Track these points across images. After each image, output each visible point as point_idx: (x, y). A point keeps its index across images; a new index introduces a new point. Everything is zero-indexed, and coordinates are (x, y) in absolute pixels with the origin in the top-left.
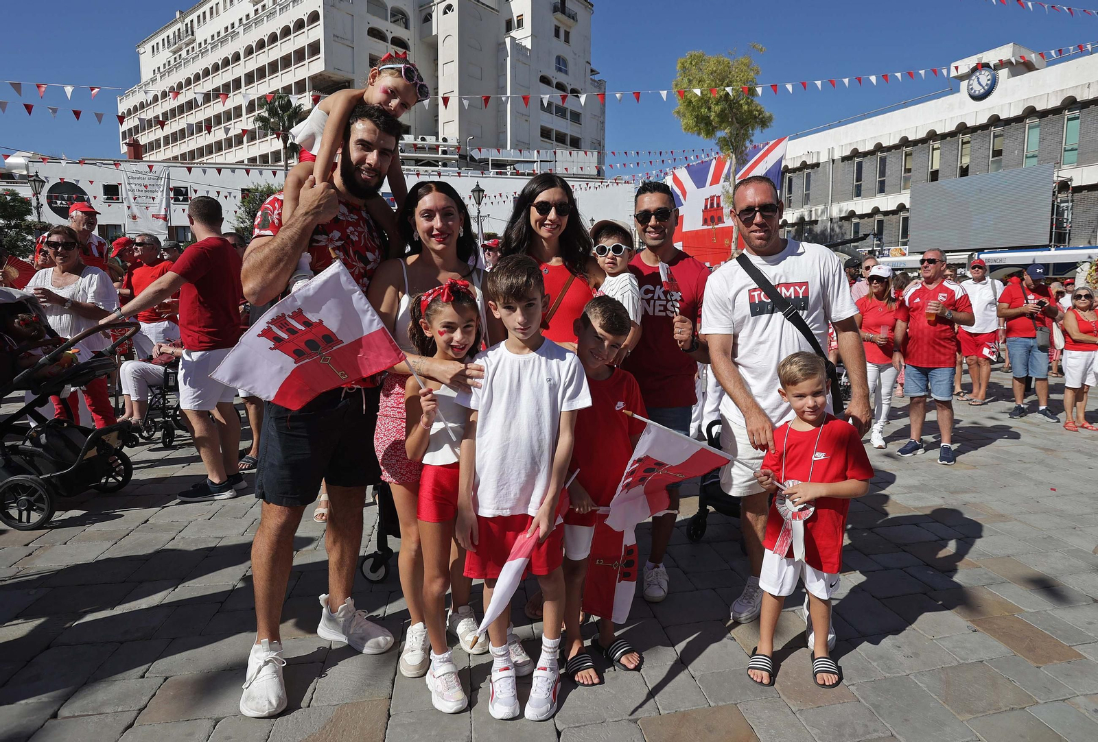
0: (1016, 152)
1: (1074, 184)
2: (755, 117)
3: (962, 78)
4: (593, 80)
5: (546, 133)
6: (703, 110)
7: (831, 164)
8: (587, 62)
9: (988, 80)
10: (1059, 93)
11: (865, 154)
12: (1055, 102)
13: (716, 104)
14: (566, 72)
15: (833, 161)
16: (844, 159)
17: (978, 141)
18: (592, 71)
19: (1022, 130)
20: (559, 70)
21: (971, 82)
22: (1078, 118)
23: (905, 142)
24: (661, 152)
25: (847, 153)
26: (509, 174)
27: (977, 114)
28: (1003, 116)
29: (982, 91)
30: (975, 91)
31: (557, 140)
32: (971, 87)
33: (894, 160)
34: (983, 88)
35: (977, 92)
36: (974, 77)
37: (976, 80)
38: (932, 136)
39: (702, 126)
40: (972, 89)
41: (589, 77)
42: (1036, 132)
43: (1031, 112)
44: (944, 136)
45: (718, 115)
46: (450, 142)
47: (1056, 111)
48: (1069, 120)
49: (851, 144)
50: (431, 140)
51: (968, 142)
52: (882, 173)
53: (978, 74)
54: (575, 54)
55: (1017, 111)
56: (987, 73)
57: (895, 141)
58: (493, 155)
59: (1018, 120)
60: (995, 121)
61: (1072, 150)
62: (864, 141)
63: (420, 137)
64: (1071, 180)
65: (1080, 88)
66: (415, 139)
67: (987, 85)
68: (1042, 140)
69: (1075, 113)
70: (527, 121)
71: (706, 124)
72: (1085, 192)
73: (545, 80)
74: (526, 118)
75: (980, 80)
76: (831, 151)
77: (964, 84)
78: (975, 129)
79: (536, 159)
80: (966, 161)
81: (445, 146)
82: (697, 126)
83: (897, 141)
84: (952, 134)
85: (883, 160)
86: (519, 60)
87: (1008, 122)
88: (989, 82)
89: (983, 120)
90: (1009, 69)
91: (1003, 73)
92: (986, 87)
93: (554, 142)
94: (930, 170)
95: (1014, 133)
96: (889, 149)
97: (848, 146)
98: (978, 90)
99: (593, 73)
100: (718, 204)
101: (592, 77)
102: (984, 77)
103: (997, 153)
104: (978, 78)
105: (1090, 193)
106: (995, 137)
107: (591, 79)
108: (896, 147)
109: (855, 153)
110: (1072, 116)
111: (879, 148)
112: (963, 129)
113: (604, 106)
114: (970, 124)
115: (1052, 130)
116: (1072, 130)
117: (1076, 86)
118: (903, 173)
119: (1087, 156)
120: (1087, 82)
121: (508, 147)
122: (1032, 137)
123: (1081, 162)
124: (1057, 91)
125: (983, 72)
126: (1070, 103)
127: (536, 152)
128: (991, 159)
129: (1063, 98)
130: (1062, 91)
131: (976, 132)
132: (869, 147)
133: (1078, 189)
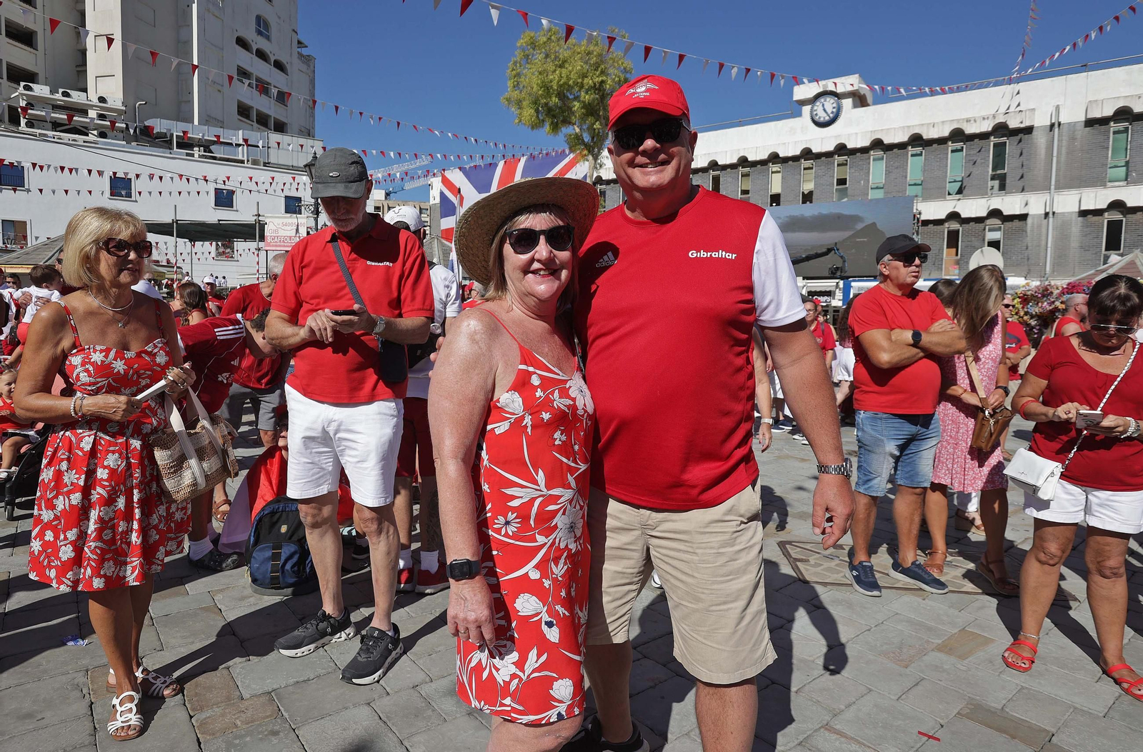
0: (862, 182)
1: (923, 217)
3: (803, 103)
4: (300, 55)
5: (244, 111)
8: (294, 30)
9: (834, 108)
10: (906, 129)
12: (902, 137)
13: (587, 93)
14: (268, 38)
17: (822, 167)
18: (299, 42)
19: (868, 161)
20: (260, 33)
21: (815, 108)
22: (921, 155)
23: (743, 161)
26: (196, 155)
27: (823, 141)
28: (851, 145)
29: (827, 118)
30: (820, 118)
31: (258, 122)
32: (815, 113)
33: (729, 179)
34: (828, 115)
35: (822, 119)
36: (818, 104)
37: (820, 106)
38: (774, 158)
40: (816, 114)
41: (296, 49)
42: (882, 164)
43: (878, 144)
44: (786, 160)
46: (110, 104)
47: (902, 146)
48: (912, 155)
50: (77, 97)
51: (811, 168)
53: (822, 100)
54: (280, 18)
55: (863, 142)
56: (832, 101)
57: (733, 160)
58: (176, 129)
59: (864, 150)
60: (841, 149)
61: (915, 185)
63: (61, 91)
64: (920, 213)
65: (926, 127)
66: (52, 92)
67: (832, 112)
68: (888, 172)
69: (918, 150)
70: (219, 91)
72: (931, 226)
73: (242, 42)
74: (220, 88)
75: (825, 107)
77: (806, 109)
78: (819, 156)
79: (241, 142)
80: (808, 187)
81: (102, 108)
83: (735, 160)
84: (795, 159)
85: (717, 180)
86: (209, 11)
87: (854, 152)
88: (834, 110)
89: (830, 147)
90: (853, 100)
91: (847, 103)
92: (831, 115)
93: (255, 124)
94: (770, 194)
95: (860, 163)
96: (724, 167)
98: (823, 117)
99: (300, 45)
101: (299, 50)
102: (830, 104)
103: (842, 182)
104: (823, 105)
105: (935, 227)
106: (839, 165)
107: (298, 52)
108: (733, 166)
110: (915, 153)
111: (713, 165)
112: (807, 154)
113: (314, 87)
114: (815, 150)
115: (896, 164)
116: (915, 165)
117: (923, 125)
118: (740, 194)
119: (933, 191)
120: (932, 121)
121: (196, 122)
122: (877, 169)
123: (927, 197)
124: (904, 127)
125: (828, 99)
126: (916, 140)
127: (241, 132)
128: (835, 187)
129: (910, 135)
130: (909, 127)
131: (820, 158)
132: (703, 163)
133: (928, 223)
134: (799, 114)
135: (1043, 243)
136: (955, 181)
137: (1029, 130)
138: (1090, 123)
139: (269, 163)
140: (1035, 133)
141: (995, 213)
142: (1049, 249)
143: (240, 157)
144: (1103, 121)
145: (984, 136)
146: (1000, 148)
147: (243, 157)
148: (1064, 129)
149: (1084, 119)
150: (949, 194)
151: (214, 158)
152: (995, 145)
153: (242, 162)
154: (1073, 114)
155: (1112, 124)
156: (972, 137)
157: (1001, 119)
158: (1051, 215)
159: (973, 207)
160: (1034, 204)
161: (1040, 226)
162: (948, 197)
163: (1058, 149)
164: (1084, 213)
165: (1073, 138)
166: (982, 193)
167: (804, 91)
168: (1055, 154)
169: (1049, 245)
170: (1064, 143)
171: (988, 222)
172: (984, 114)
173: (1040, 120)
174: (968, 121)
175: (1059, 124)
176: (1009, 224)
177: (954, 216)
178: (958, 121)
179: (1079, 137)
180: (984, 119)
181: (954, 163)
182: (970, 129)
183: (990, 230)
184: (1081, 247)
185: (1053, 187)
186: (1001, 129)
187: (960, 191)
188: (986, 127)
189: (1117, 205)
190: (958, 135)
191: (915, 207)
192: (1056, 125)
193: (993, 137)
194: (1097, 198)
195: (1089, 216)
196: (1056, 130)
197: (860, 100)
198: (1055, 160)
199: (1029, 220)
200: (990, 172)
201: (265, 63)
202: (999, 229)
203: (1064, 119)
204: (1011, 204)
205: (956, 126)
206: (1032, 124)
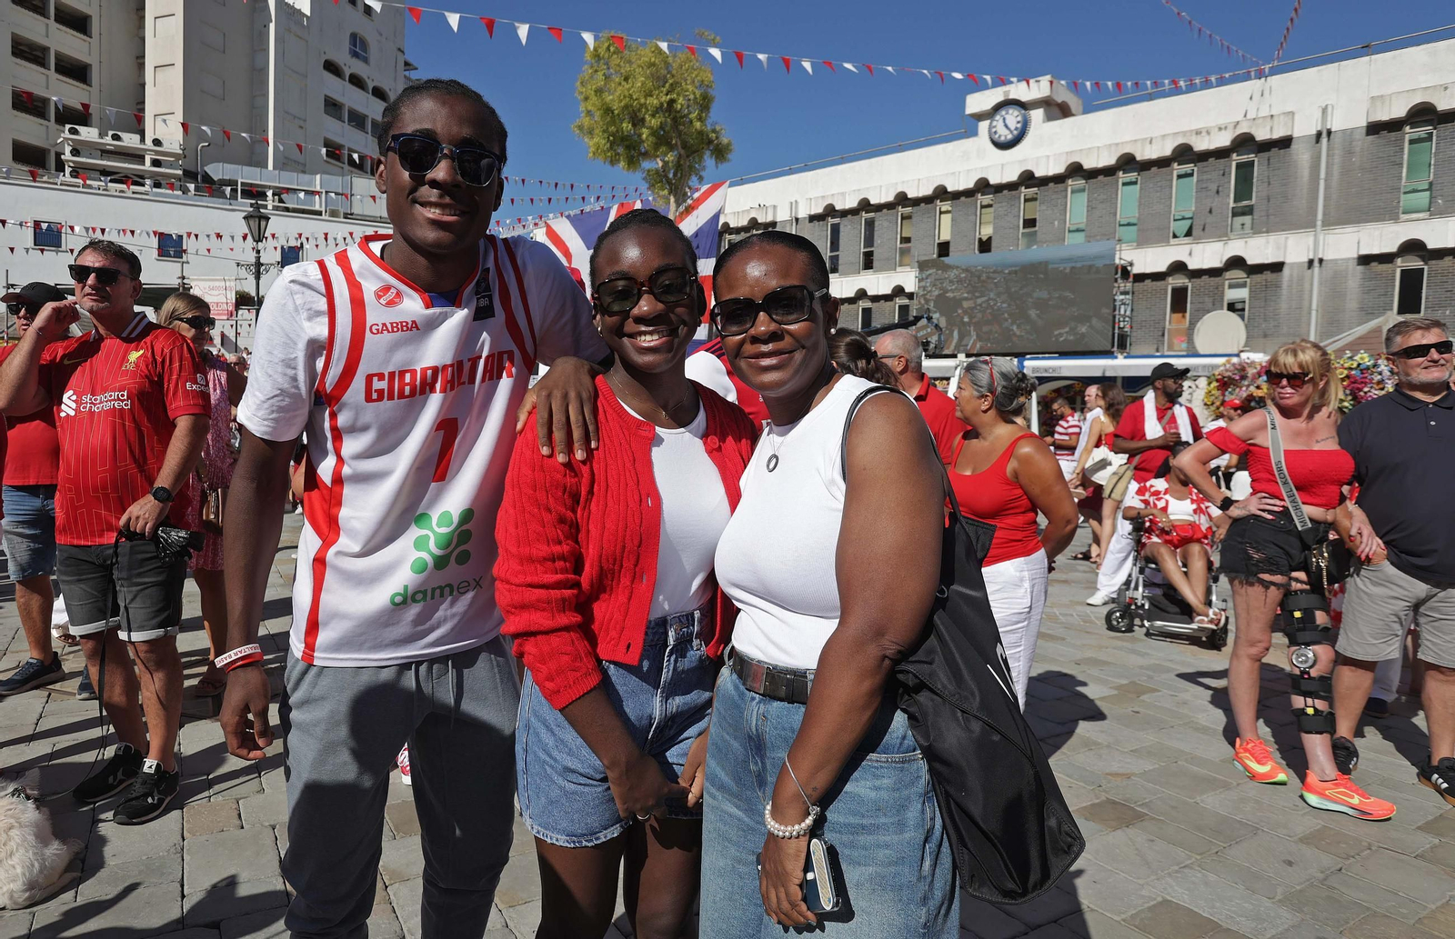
0: (1056, 223)
1: (1136, 270)
2: (710, 142)
3: (980, 117)
5: (332, 151)
6: (624, 125)
7: (794, 224)
8: (399, 49)
9: (1018, 122)
10: (1113, 148)
11: (845, 213)
12: (1108, 160)
14: (366, 60)
15: (797, 220)
16: (813, 218)
17: (1004, 204)
18: (406, 64)
19: (1064, 194)
20: (355, 55)
21: (994, 123)
22: (1135, 183)
23: (902, 199)
24: (556, 184)
25: (819, 210)
26: (270, 207)
27: (1004, 168)
28: (1039, 172)
29: (1010, 137)
30: (1000, 136)
31: (350, 164)
32: (994, 130)
33: (886, 224)
34: (1011, 132)
35: (1003, 138)
36: (998, 117)
37: (1001, 121)
38: (941, 193)
39: (621, 150)
40: (995, 132)
41: (401, 72)
42: (1084, 197)
43: (1075, 170)
44: (956, 195)
45: (654, 133)
46: (166, 147)
47: (1109, 171)
48: (1124, 184)
49: (823, 197)
50: (130, 140)
51: (989, 206)
52: (869, 240)
53: (1003, 113)
54: (381, 35)
55: (1057, 168)
56: (1016, 113)
57: (889, 197)
58: (243, 175)
59: (1059, 179)
60: (1028, 179)
61: (1129, 224)
62: (843, 194)
63: (111, 133)
64: (1131, 264)
65: (1139, 144)
66: (101, 135)
67: (1016, 129)
68: (1090, 208)
69: (1132, 176)
70: (301, 127)
71: (628, 148)
72: (1148, 282)
73: (331, 67)
74: (302, 123)
75: (1007, 122)
76: (794, 205)
77: (984, 126)
78: (999, 188)
79: (318, 189)
80: (987, 231)
81: (157, 153)
82: (611, 148)
83: (891, 198)
84: (969, 193)
85: (870, 224)
86: (289, 30)
87: (1045, 181)
88: (1019, 125)
89: (1012, 176)
90: (1045, 111)
91: (1037, 115)
92: (1015, 132)
93: (346, 167)
94: (937, 241)
95: (1053, 197)
96: (879, 208)
97: (820, 200)
98: (1005, 135)
99: (407, 67)
101: (407, 73)
102: (1012, 117)
103: (1030, 223)
104: (1004, 119)
105: (1154, 283)
106: (1026, 200)
107: (405, 76)
108: (889, 206)
109: (830, 211)
110: (1128, 180)
111: (865, 205)
112: (983, 186)
114: (993, 181)
115: (1103, 197)
116: (1128, 198)
117: (1135, 141)
118: (899, 242)
119: (1150, 235)
120: (1149, 135)
121: (270, 166)
122: (1077, 204)
123: (1143, 241)
124: (1110, 145)
125: (1011, 111)
126: (1127, 162)
127: (318, 177)
128: (1021, 230)
129: (1119, 155)
130: (1117, 144)
131: (1001, 192)
132: (851, 203)
133: (1140, 278)
134: (974, 133)
135: (1306, 303)
136: (1184, 219)
137: (1286, 142)
138: (1374, 128)
139: (352, 214)
140: (1294, 146)
141: (1236, 262)
142: (1314, 313)
143: (317, 208)
144: (1394, 126)
145: (1222, 153)
146: (1245, 170)
147: (321, 206)
148: (1336, 139)
149: (1365, 124)
150: (1175, 236)
151: (287, 209)
152: (1239, 166)
153: (319, 213)
154: (1350, 117)
155: (1407, 129)
156: (1204, 156)
157: (1243, 129)
158: (1316, 264)
159: (1206, 255)
160: (1291, 248)
161: (1301, 280)
162: (1173, 241)
163: (1327, 167)
164: (1365, 260)
165: (1349, 152)
166: (1223, 234)
167: (978, 102)
168: (1323, 175)
169: (1314, 306)
170: (1337, 159)
171: (1228, 275)
172: (1221, 121)
173: (1303, 128)
174: (1198, 133)
175: (1329, 133)
176: (1258, 278)
177: (1178, 267)
178: (1184, 133)
179: (1358, 149)
180: (1220, 129)
181: (1183, 194)
182: (1201, 145)
183: (1231, 287)
184: (1362, 309)
185: (1319, 223)
186: (1244, 142)
187: (1189, 233)
188: (1224, 140)
189: (1413, 247)
190: (1184, 153)
191: (1117, 256)
192: (1324, 134)
193: (1235, 155)
194: (1384, 237)
195: (1374, 264)
196: (1324, 140)
197: (1056, 109)
198: (1322, 184)
199: (1286, 271)
200: (1232, 205)
201: (361, 91)
202: (1243, 285)
203: (1336, 125)
204: (1258, 250)
205: (1181, 140)
206: (1289, 133)
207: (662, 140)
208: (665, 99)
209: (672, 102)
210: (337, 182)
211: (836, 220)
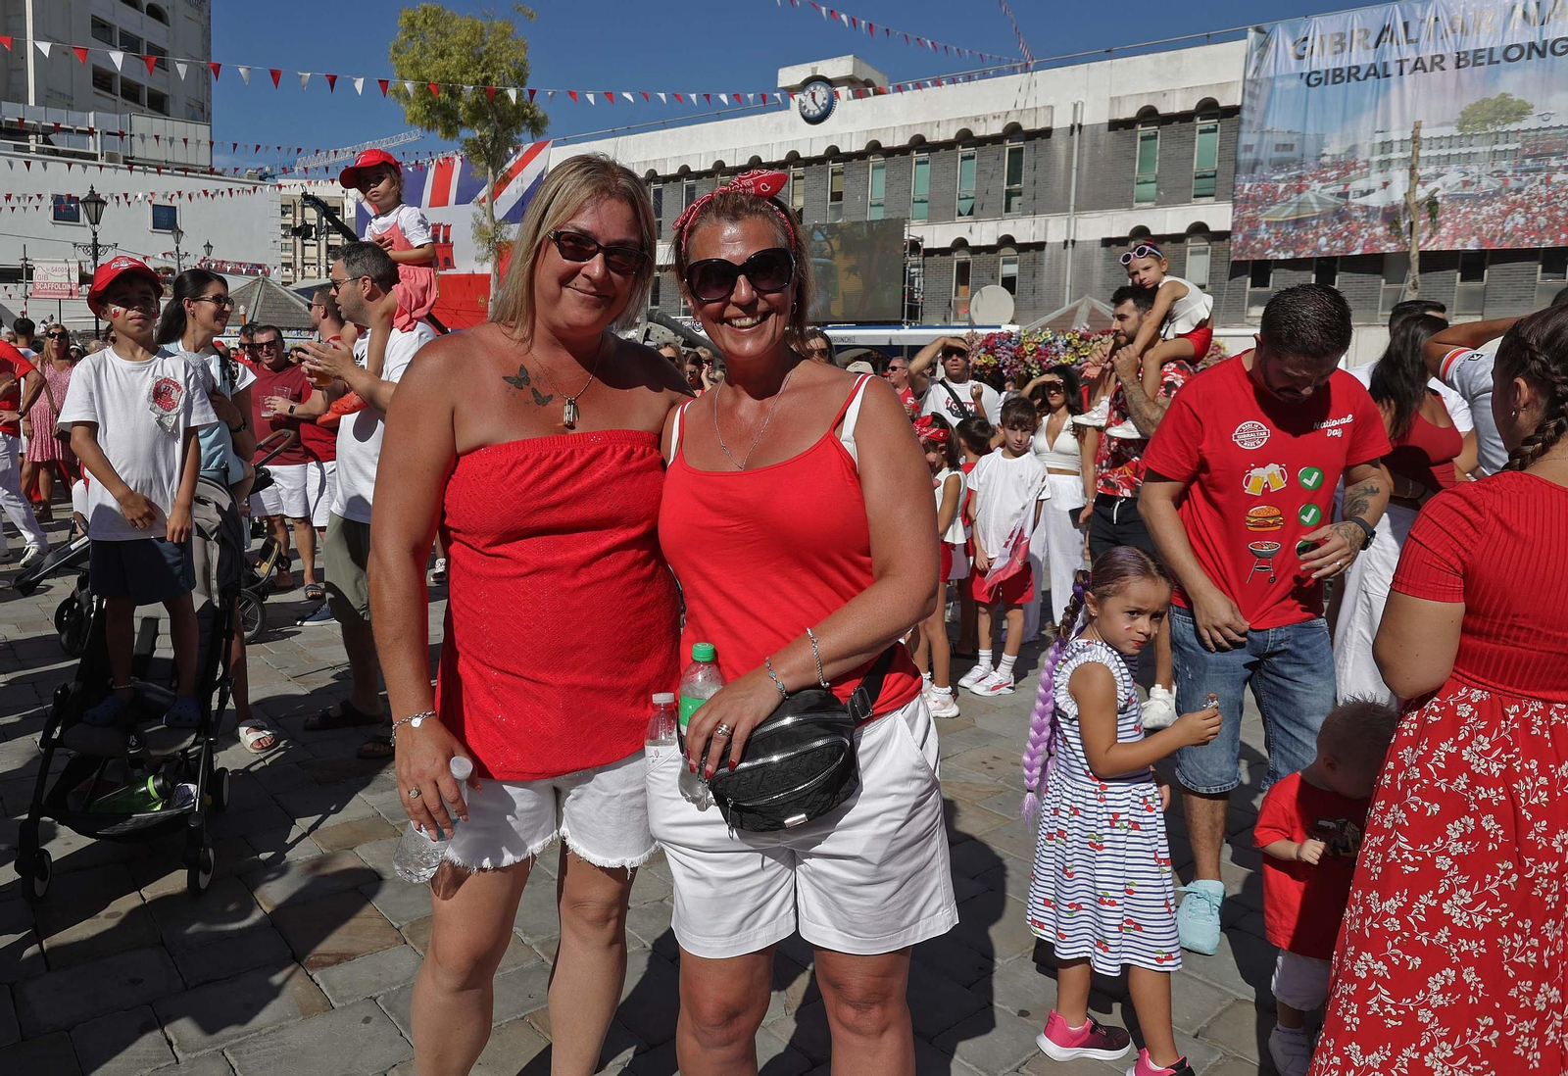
0: (860, 197)
1: (926, 245)
2: (525, 117)
3: (791, 91)
5: (103, 80)
6: (441, 95)
9: (825, 99)
10: (907, 129)
11: (666, 179)
12: (901, 140)
17: (813, 177)
19: (866, 170)
21: (804, 98)
22: (927, 163)
23: (720, 168)
26: (33, 148)
27: (812, 142)
28: (843, 149)
29: (817, 112)
30: (808, 111)
31: (125, 95)
32: (803, 105)
34: (819, 107)
35: (811, 113)
36: (807, 92)
37: (810, 96)
38: (756, 163)
39: (438, 117)
40: (805, 107)
42: (881, 174)
43: (875, 148)
45: (469, 107)
47: (903, 151)
48: (917, 163)
49: (646, 162)
51: (801, 178)
53: (812, 88)
55: (858, 146)
56: (823, 89)
57: (708, 165)
59: (861, 156)
60: (833, 153)
61: (922, 202)
62: (664, 160)
64: (922, 240)
65: (928, 126)
67: (823, 105)
68: (889, 185)
69: (924, 156)
70: (66, 53)
71: (446, 117)
72: (937, 256)
75: (815, 97)
77: (795, 100)
78: (809, 162)
79: (92, 128)
80: (799, 202)
82: (428, 115)
83: (710, 166)
85: (690, 191)
87: (849, 157)
88: (826, 101)
89: (819, 151)
90: (851, 89)
91: (844, 91)
92: (822, 108)
93: (119, 99)
95: (857, 173)
96: (699, 175)
97: (642, 165)
98: (814, 110)
100: (446, 239)
102: (820, 94)
103: (837, 196)
104: (812, 95)
105: (942, 257)
106: (833, 174)
108: (708, 174)
109: (653, 176)
110: (921, 159)
111: (685, 172)
112: (794, 159)
114: (802, 155)
115: (899, 174)
116: (921, 175)
117: (926, 123)
119: (939, 212)
120: (936, 119)
121: (32, 101)
122: (876, 180)
123: (933, 218)
124: (904, 126)
125: (818, 87)
126: (919, 143)
127: (92, 114)
128: (829, 203)
129: (911, 136)
130: (909, 126)
131: (811, 165)
132: (672, 169)
133: (930, 252)
134: (785, 106)
135: (1062, 279)
136: (967, 198)
137: (1046, 133)
138: (1115, 125)
139: (132, 158)
140: (1053, 137)
141: (1007, 241)
142: (1068, 288)
143: (92, 150)
144: (1127, 124)
145: (996, 140)
146: (1016, 154)
147: (96, 148)
148: (1086, 132)
149: (1108, 121)
150: (960, 214)
151: (56, 152)
152: (1011, 152)
153: (94, 157)
154: (1096, 115)
155: (1139, 127)
156: (983, 141)
157: (1012, 119)
158: (1070, 245)
159: (984, 233)
160: (1052, 229)
161: (1059, 257)
162: (958, 219)
163: (1079, 158)
164: (1107, 242)
165: (1095, 145)
166: (996, 216)
167: (791, 75)
168: (1075, 165)
169: (1068, 283)
170: (1086, 151)
171: (1003, 251)
172: (996, 110)
173: (1061, 121)
174: (977, 119)
175: (1080, 127)
176: (1025, 255)
177: (961, 244)
178: (965, 119)
179: (1102, 143)
180: (994, 117)
181: (967, 175)
182: (979, 131)
183: (1004, 263)
184: (1104, 286)
185: (1072, 208)
186: (1013, 131)
187: (971, 213)
188: (996, 128)
189: (1141, 233)
190: (965, 138)
191: (906, 233)
192: (1076, 128)
193: (1007, 141)
194: (1118, 223)
195: (1113, 246)
196: (1076, 133)
197: (860, 87)
198: (1074, 171)
199: (1047, 249)
200: (1005, 187)
202: (1014, 262)
203: (1087, 120)
204: (1024, 230)
205: (963, 126)
206: (1048, 125)
207: (478, 113)
208: (481, 76)
209: (487, 79)
210: (113, 122)
211: (659, 186)
